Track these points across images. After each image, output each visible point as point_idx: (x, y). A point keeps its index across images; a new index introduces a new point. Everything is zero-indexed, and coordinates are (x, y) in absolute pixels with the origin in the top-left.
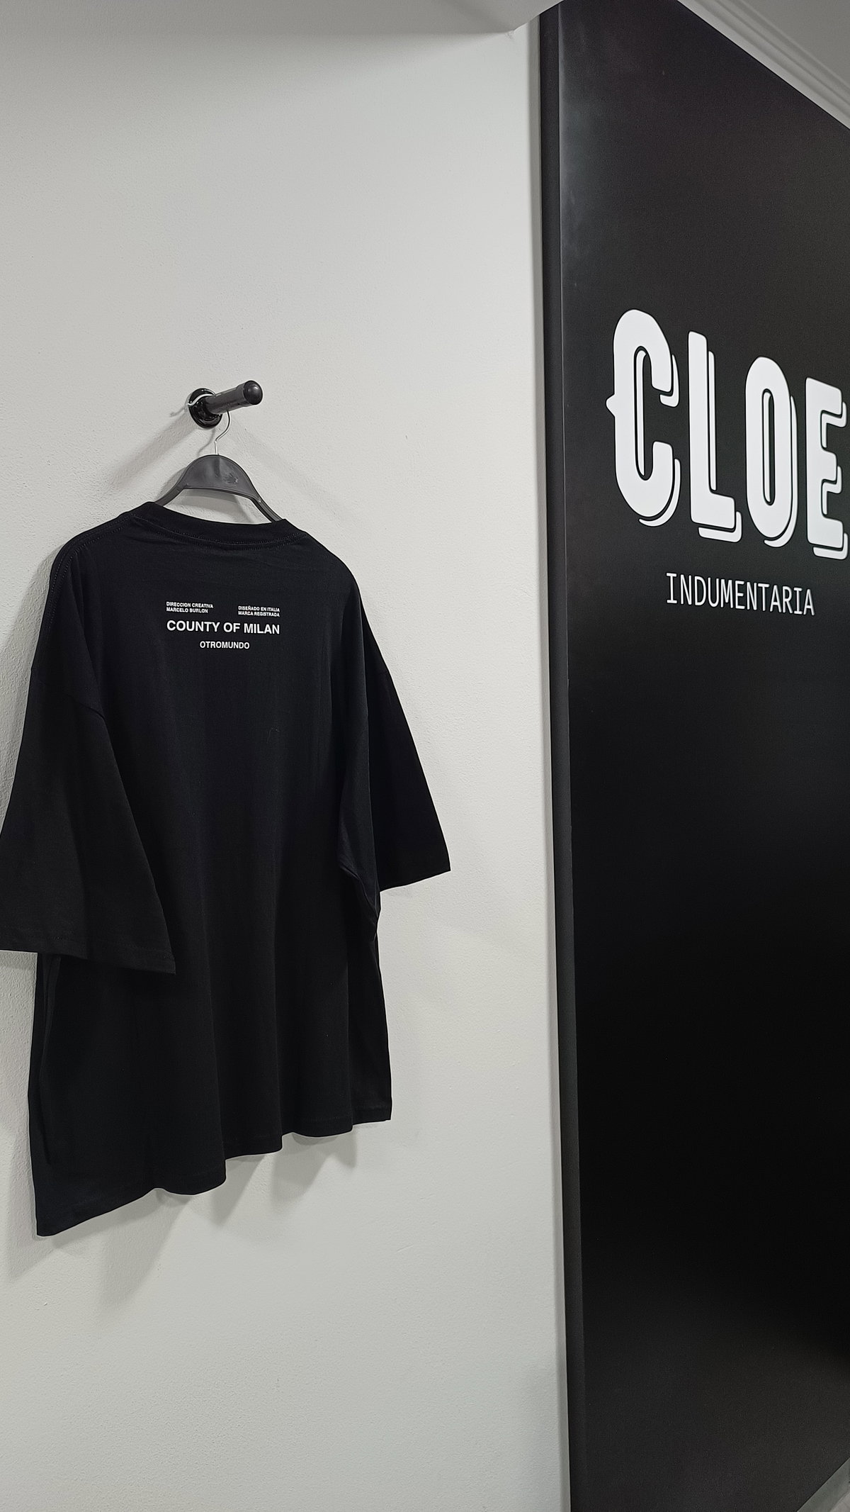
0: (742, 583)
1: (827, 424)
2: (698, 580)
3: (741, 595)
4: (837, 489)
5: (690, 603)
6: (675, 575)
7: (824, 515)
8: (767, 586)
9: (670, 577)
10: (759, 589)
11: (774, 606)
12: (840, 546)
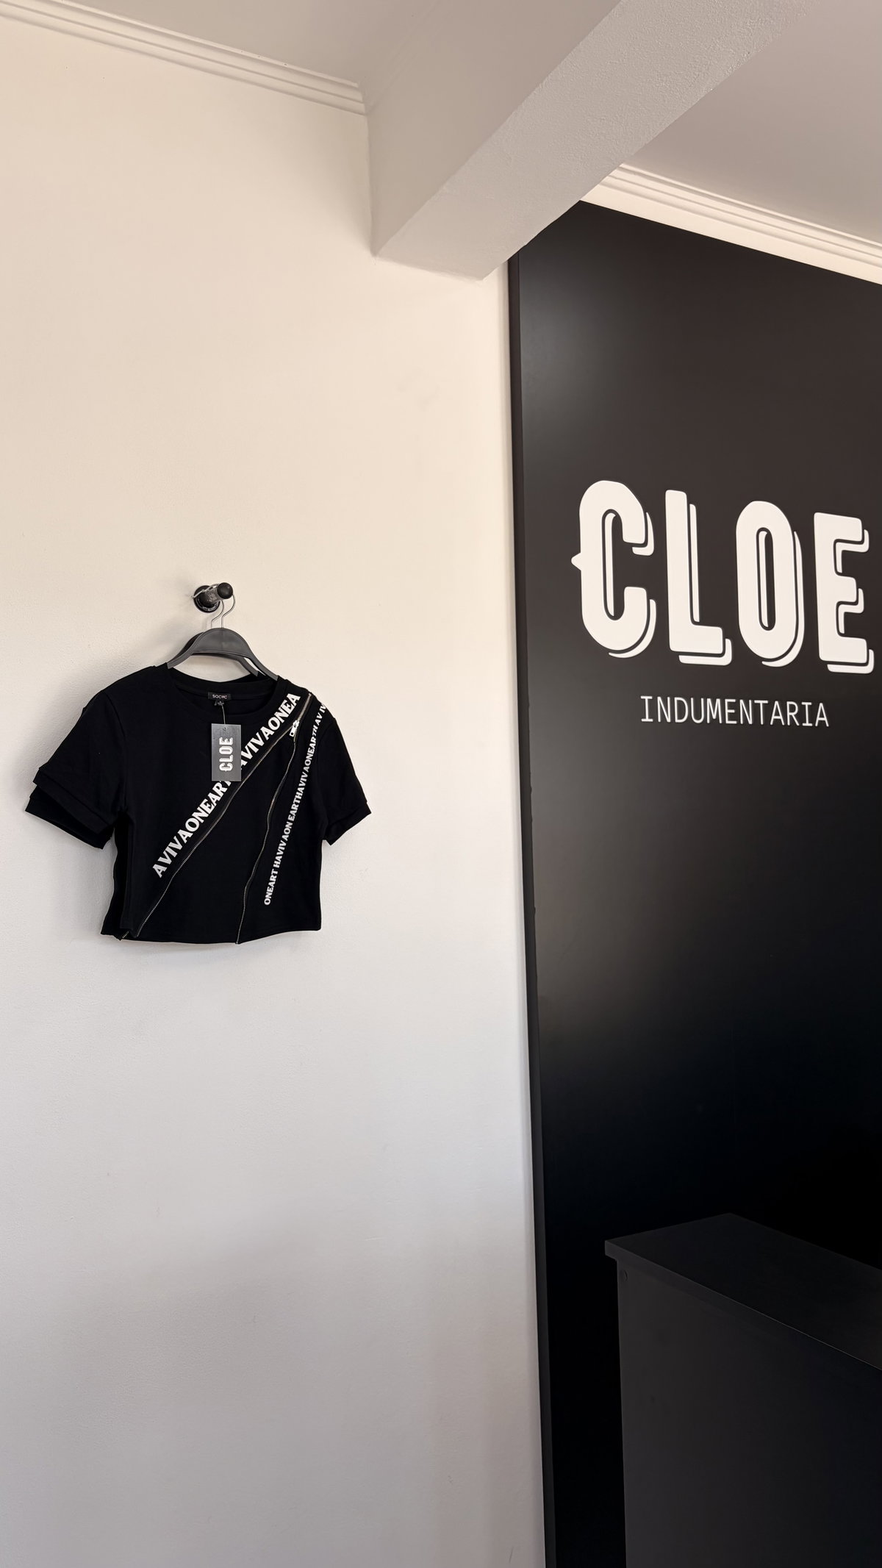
0: (734, 701)
1: (844, 553)
2: (679, 701)
3: (733, 711)
4: (859, 609)
5: (669, 720)
6: (651, 698)
7: (841, 635)
8: (766, 702)
9: (644, 700)
10: (756, 707)
11: (775, 720)
12: (865, 661)
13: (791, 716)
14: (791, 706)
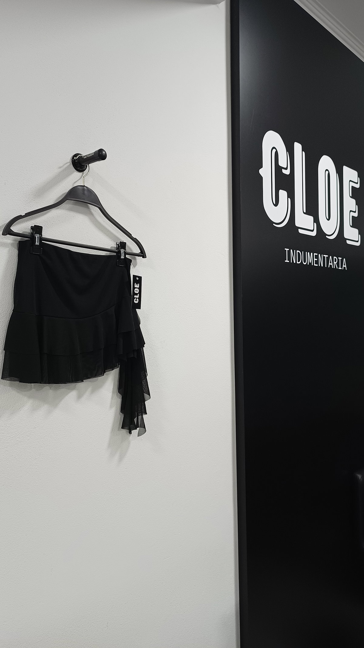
0: (317, 254)
1: (352, 186)
2: (298, 252)
3: (316, 260)
4: (356, 215)
5: (295, 262)
6: (288, 249)
7: (351, 226)
8: (327, 256)
10: (324, 257)
11: (330, 265)
12: (357, 240)
13: (335, 264)
14: (335, 259)
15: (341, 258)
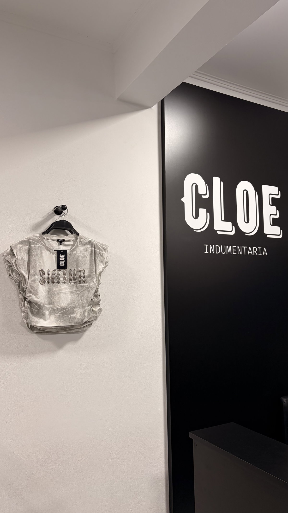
0: (235, 247)
1: (272, 198)
2: (217, 247)
3: (235, 250)
4: (277, 217)
5: (214, 253)
6: (208, 245)
7: (271, 225)
8: (246, 247)
9: (205, 246)
10: (243, 249)
11: (249, 253)
12: (279, 234)
13: (255, 252)
14: (255, 248)
15: (261, 248)
